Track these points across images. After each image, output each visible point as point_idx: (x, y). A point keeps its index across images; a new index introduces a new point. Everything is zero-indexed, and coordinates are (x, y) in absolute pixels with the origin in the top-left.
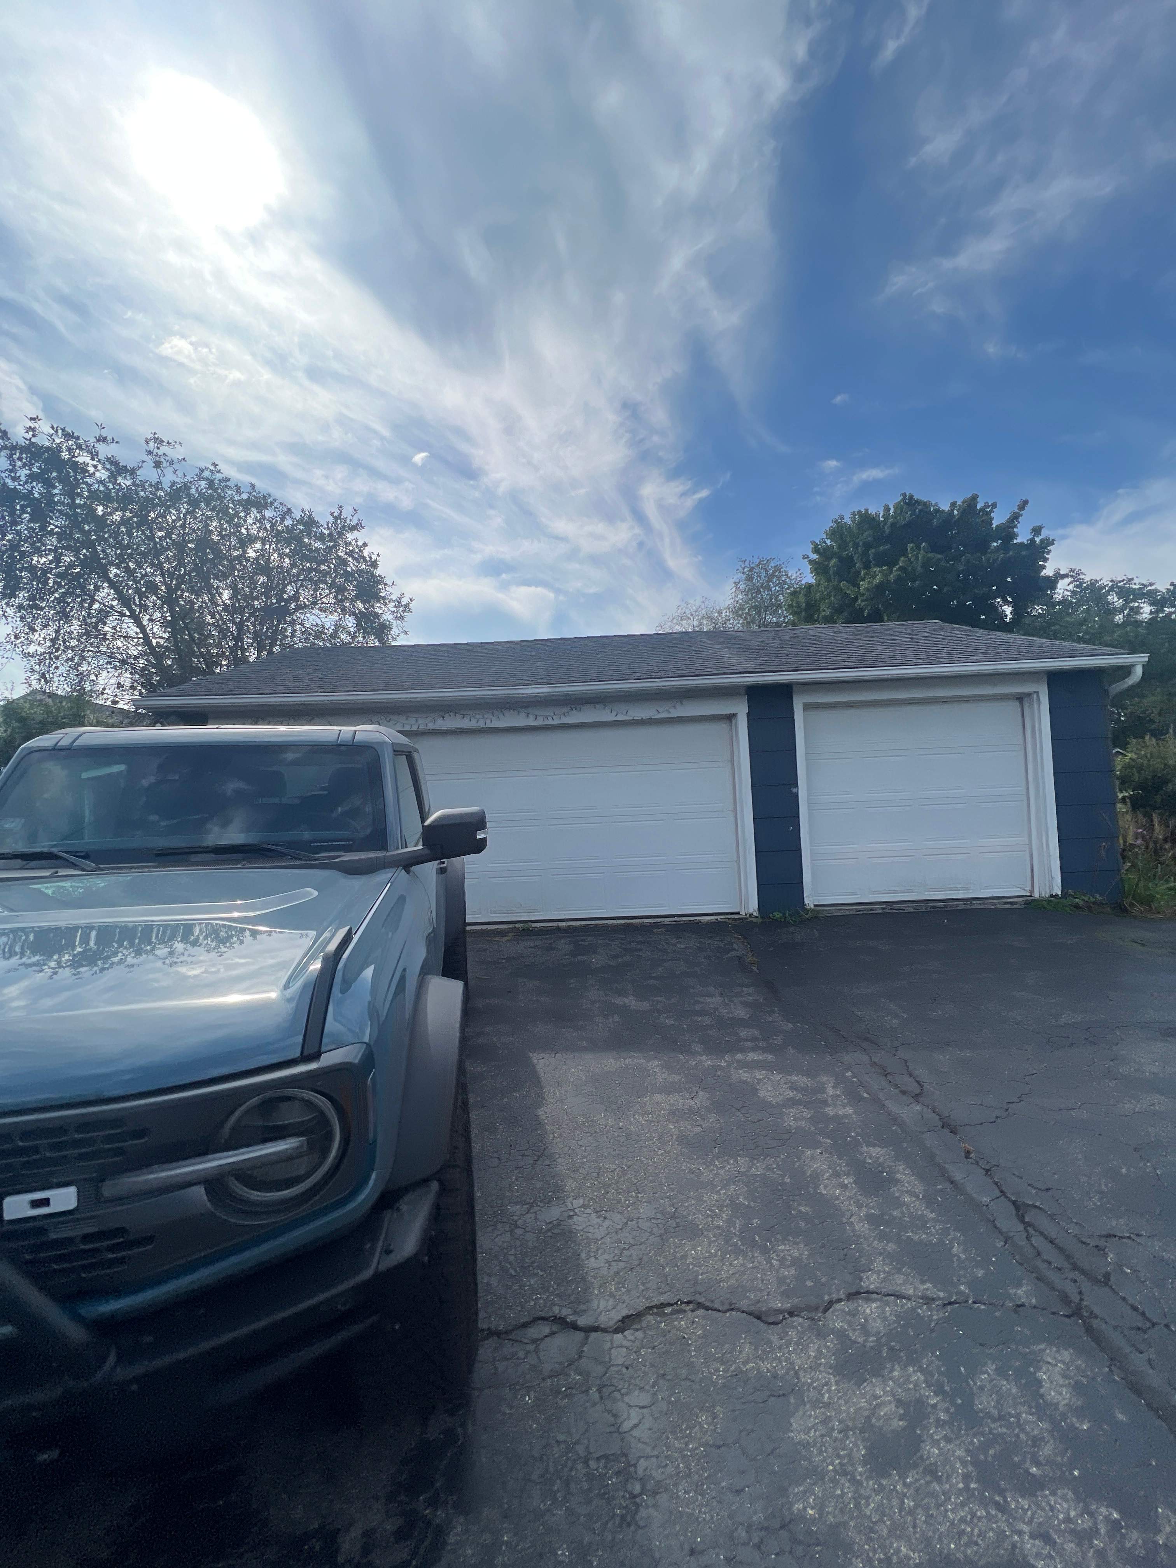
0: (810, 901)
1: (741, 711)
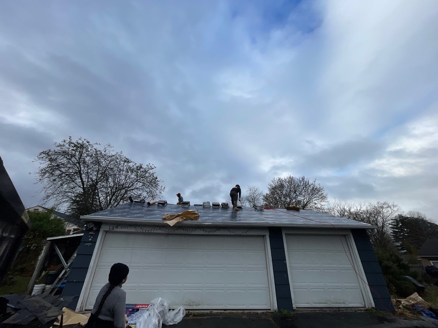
0: (294, 306)
1: (267, 234)
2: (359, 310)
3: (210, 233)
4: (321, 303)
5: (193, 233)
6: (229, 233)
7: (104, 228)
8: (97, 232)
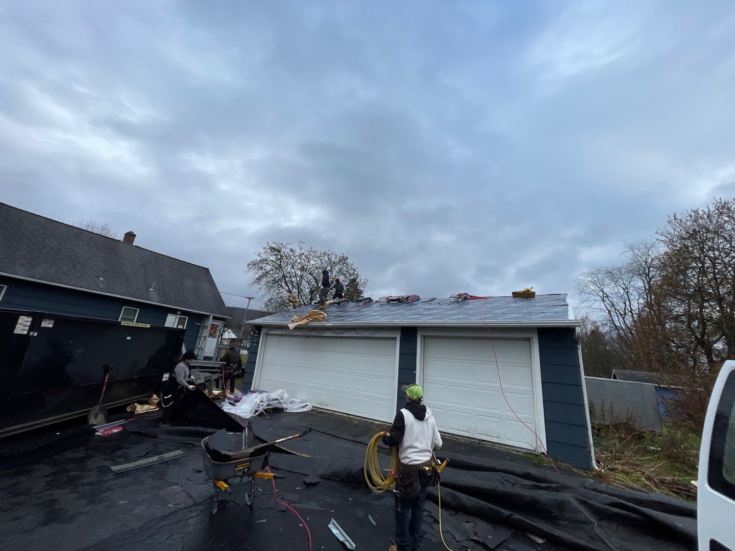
1: (398, 336)
2: (513, 450)
3: (339, 335)
4: (461, 430)
5: (324, 335)
6: (356, 335)
7: (263, 331)
8: (259, 334)
